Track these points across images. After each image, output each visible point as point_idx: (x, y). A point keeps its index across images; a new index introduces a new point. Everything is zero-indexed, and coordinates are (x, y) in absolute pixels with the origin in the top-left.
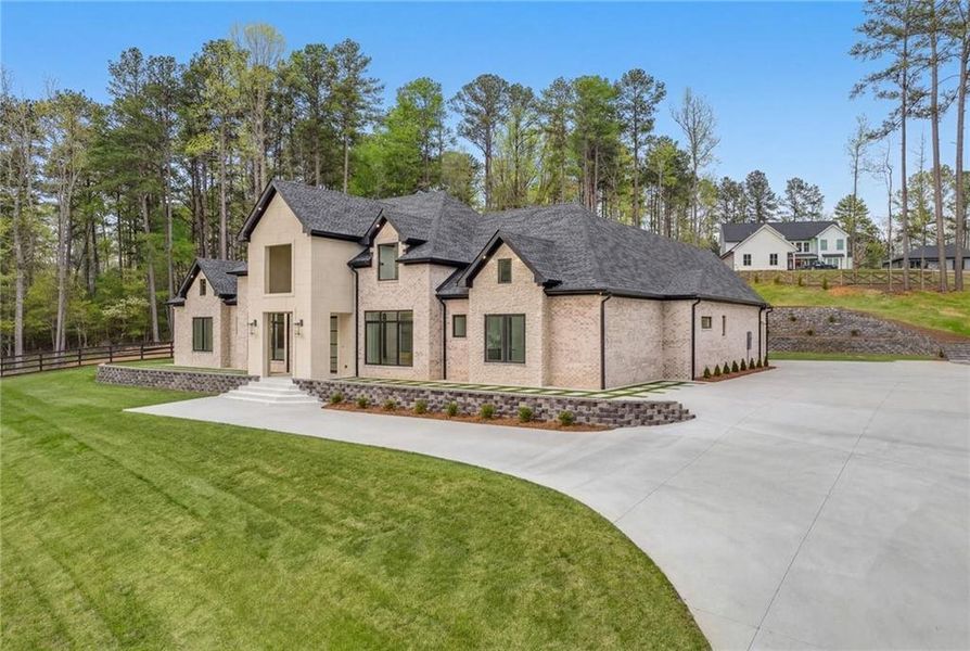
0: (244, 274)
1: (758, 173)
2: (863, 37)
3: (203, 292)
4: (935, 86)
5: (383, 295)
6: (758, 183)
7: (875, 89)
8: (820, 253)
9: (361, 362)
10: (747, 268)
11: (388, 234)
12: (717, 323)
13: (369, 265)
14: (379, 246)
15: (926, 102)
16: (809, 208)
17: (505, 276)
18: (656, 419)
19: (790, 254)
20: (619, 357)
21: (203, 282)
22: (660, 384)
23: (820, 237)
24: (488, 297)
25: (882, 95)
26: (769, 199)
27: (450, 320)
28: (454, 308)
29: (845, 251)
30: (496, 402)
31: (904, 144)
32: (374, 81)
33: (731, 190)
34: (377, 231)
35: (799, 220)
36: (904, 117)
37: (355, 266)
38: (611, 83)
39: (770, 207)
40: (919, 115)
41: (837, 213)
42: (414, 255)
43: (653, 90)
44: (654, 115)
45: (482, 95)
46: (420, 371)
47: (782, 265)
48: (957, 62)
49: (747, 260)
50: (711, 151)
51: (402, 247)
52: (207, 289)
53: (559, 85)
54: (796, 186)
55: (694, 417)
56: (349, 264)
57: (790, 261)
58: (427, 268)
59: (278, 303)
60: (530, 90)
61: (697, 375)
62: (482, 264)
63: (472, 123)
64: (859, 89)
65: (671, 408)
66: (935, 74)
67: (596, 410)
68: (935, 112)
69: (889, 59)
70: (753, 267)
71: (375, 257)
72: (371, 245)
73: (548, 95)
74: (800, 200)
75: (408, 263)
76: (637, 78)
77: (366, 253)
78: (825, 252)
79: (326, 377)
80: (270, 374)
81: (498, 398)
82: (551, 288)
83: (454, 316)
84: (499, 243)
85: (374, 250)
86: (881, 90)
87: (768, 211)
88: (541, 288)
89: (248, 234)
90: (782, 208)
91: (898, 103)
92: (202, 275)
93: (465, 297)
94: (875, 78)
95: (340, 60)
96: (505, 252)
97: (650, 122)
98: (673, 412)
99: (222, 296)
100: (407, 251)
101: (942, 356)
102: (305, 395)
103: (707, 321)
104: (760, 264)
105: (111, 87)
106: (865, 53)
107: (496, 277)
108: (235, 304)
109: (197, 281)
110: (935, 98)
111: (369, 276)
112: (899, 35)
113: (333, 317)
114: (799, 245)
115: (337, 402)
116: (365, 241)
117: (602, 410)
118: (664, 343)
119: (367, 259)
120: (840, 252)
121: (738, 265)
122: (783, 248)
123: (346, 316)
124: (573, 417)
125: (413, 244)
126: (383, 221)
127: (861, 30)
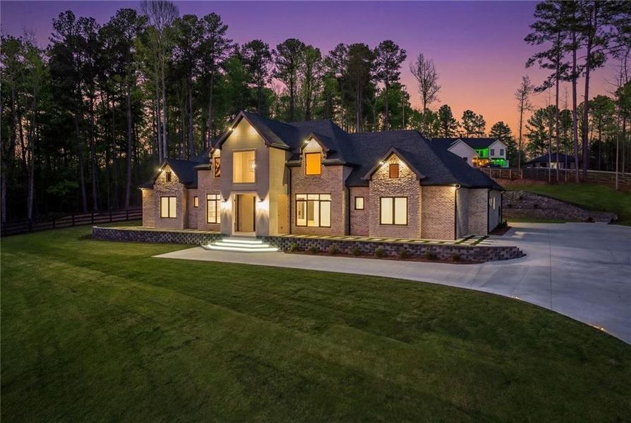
1: (446, 106)
2: (533, 31)
3: (168, 180)
4: (575, 62)
5: (310, 184)
6: (445, 112)
7: (540, 62)
9: (294, 225)
11: (312, 147)
13: (300, 165)
14: (306, 153)
15: (569, 72)
16: (477, 129)
18: (505, 256)
21: (168, 174)
23: (489, 148)
24: (383, 186)
25: (545, 66)
26: (452, 123)
27: (353, 200)
28: (356, 192)
29: (504, 157)
30: (406, 248)
34: (305, 145)
35: (470, 136)
36: (557, 80)
37: (289, 166)
38: (372, 49)
39: (452, 128)
40: (565, 79)
41: (492, 132)
42: (331, 160)
43: (398, 54)
44: (400, 70)
45: (288, 51)
46: (336, 230)
48: (586, 48)
50: (435, 95)
51: (323, 155)
52: (172, 179)
53: (341, 48)
54: (468, 115)
55: (525, 255)
56: (286, 165)
58: (342, 168)
60: (318, 50)
62: (379, 166)
64: (531, 61)
65: (513, 250)
66: (574, 56)
67: (472, 252)
68: (574, 77)
69: (548, 45)
71: (304, 161)
72: (301, 153)
73: (333, 54)
74: (471, 124)
75: (328, 165)
76: (389, 46)
78: (493, 157)
79: (276, 233)
81: (407, 246)
83: (356, 198)
84: (391, 154)
85: (303, 156)
86: (544, 63)
87: (451, 130)
88: (418, 181)
89: (221, 145)
90: (459, 129)
91: (554, 71)
94: (540, 56)
95: (206, 26)
96: (394, 160)
97: (397, 74)
98: (515, 252)
99: (185, 183)
105: (52, 36)
106: (533, 40)
107: (388, 174)
109: (164, 173)
110: (574, 69)
111: (299, 172)
112: (555, 30)
119: (298, 162)
120: (502, 157)
126: (310, 139)
127: (533, 27)
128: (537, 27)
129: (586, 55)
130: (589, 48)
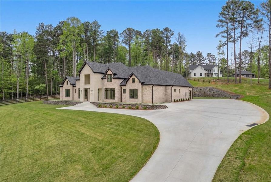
0: (79, 80)
1: (199, 52)
2: (219, 23)
3: (67, 84)
4: (234, 35)
5: (108, 85)
6: (199, 54)
7: (222, 35)
8: (213, 73)
9: (104, 99)
10: (195, 77)
11: (109, 72)
12: (178, 91)
13: (106, 79)
14: (108, 75)
15: (232, 39)
17: (134, 81)
19: (205, 73)
20: (156, 97)
21: (68, 82)
22: (164, 103)
23: (213, 69)
24: (130, 85)
25: (223, 37)
26: (203, 58)
27: (122, 90)
28: (123, 87)
31: (227, 49)
32: (102, 31)
33: (193, 56)
34: (107, 72)
35: (210, 64)
36: (227, 42)
37: (102, 79)
38: (161, 31)
39: (202, 60)
40: (231, 42)
42: (115, 77)
43: (171, 33)
44: (171, 39)
45: (128, 33)
46: (116, 100)
47: (203, 76)
48: (240, 29)
49: (195, 75)
51: (113, 75)
52: (69, 83)
53: (147, 31)
54: (209, 55)
55: (167, 108)
56: (101, 78)
57: (205, 75)
58: (118, 80)
59: (87, 86)
60: (140, 31)
61: (172, 101)
62: (129, 79)
63: (126, 40)
66: (234, 32)
68: (234, 41)
69: (224, 29)
70: (196, 77)
71: (107, 77)
72: (106, 74)
74: (210, 59)
75: (114, 78)
76: (167, 29)
77: (105, 76)
78: (215, 73)
79: (97, 101)
80: (85, 101)
81: (132, 105)
82: (143, 84)
83: (123, 89)
84: (132, 75)
85: (107, 76)
87: (202, 61)
88: (141, 84)
89: (80, 72)
90: (206, 61)
91: (226, 39)
92: (67, 80)
93: (126, 85)
94: (221, 33)
96: (134, 76)
97: (170, 41)
99: (72, 85)
100: (114, 76)
101: (231, 98)
102: (93, 105)
103: (175, 90)
104: (198, 76)
107: (132, 81)
108: (75, 86)
109: (66, 81)
110: (234, 37)
111: (106, 81)
112: (226, 23)
113: (98, 89)
114: (208, 71)
115: (100, 107)
116: (105, 74)
117: (151, 107)
118: (166, 94)
119: (105, 77)
120: (218, 73)
121: (193, 76)
122: (204, 72)
123: (101, 89)
124: (145, 108)
125: (115, 74)
126: (109, 70)
127: (219, 21)
128: (220, 21)
129: (240, 32)
130: (241, 29)
